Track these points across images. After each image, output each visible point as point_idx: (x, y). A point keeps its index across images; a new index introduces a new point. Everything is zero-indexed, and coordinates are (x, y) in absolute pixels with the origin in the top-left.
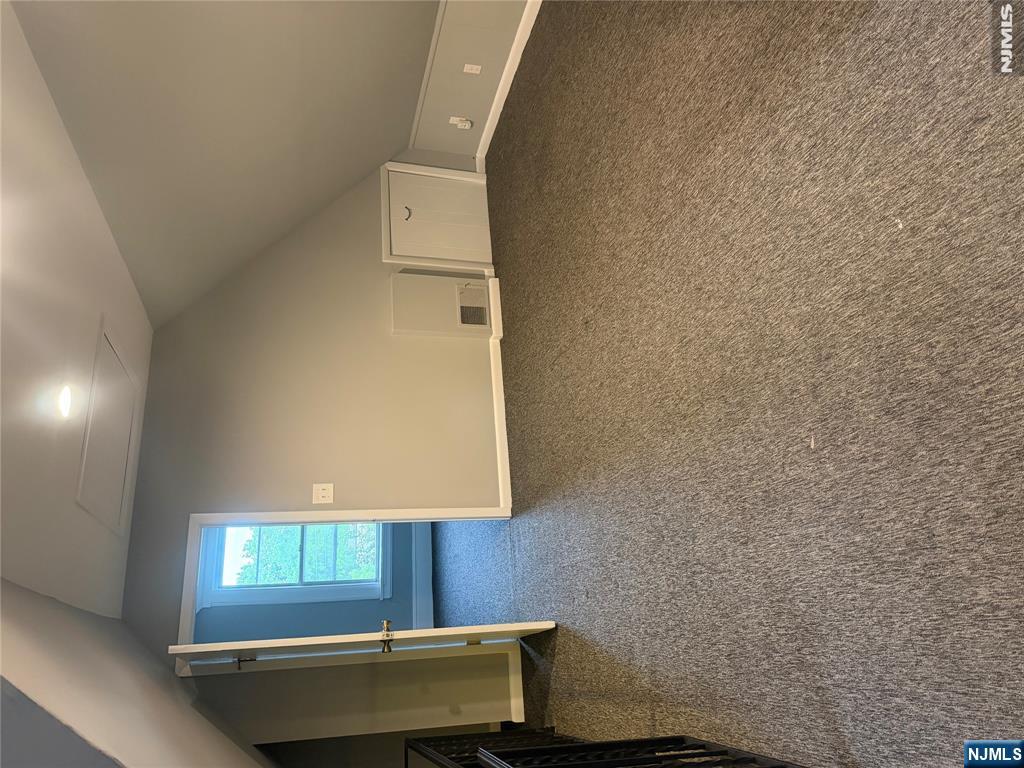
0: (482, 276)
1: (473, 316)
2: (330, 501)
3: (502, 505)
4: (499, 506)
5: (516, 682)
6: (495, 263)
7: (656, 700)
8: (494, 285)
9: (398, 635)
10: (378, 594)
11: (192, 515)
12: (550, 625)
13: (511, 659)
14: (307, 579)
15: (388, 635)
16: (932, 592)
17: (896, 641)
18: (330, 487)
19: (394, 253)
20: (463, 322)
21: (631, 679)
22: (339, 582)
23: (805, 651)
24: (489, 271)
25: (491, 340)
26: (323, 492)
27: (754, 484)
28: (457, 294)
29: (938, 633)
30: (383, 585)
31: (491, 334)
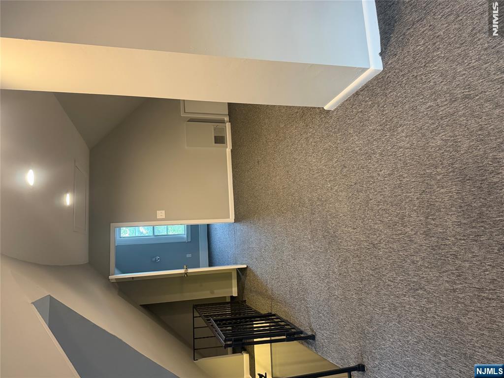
0: (223, 122)
1: (220, 140)
2: (164, 217)
3: (230, 218)
4: (229, 218)
5: (234, 282)
6: (229, 115)
7: (272, 299)
8: (228, 126)
9: (190, 270)
10: (185, 240)
11: (111, 224)
12: (245, 266)
13: (233, 274)
14: (156, 234)
15: (186, 271)
16: (328, 289)
17: (321, 299)
18: (164, 212)
19: (186, 111)
20: (215, 143)
21: (267, 291)
22: (168, 235)
23: (305, 296)
24: (227, 119)
25: (227, 149)
26: (161, 214)
27: (297, 243)
28: (213, 130)
29: (329, 300)
30: (187, 236)
31: (227, 147)
